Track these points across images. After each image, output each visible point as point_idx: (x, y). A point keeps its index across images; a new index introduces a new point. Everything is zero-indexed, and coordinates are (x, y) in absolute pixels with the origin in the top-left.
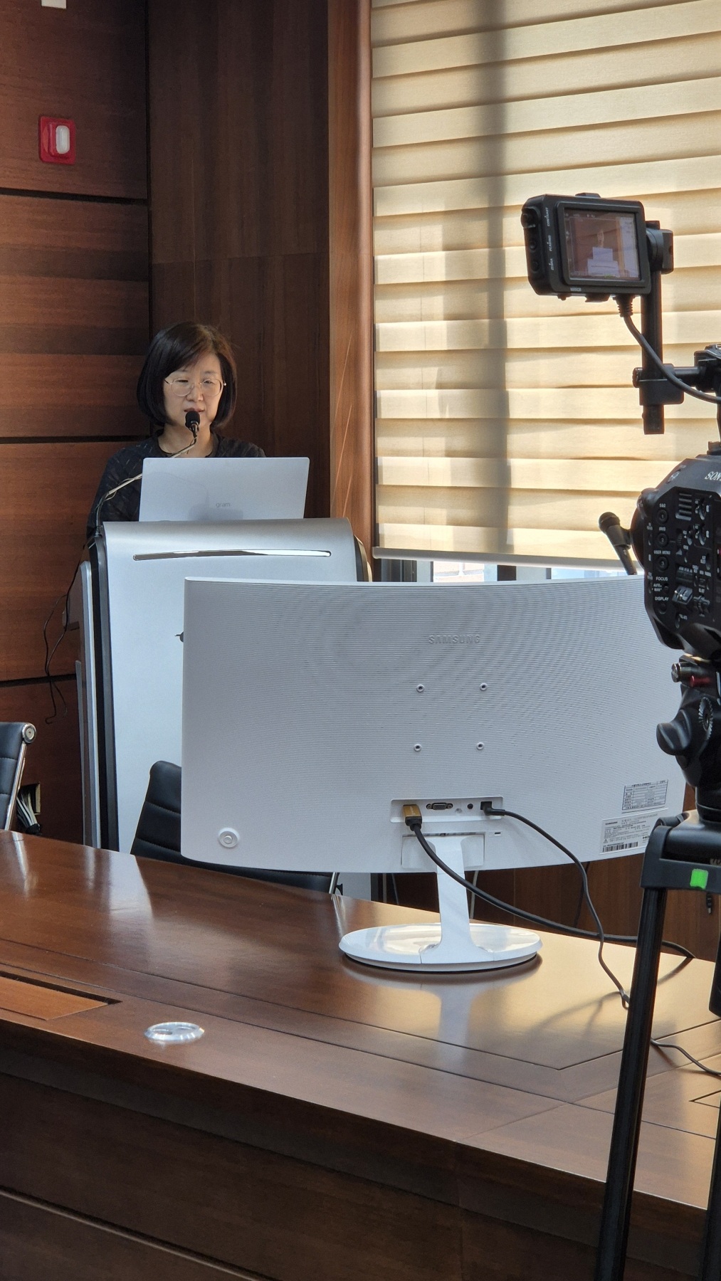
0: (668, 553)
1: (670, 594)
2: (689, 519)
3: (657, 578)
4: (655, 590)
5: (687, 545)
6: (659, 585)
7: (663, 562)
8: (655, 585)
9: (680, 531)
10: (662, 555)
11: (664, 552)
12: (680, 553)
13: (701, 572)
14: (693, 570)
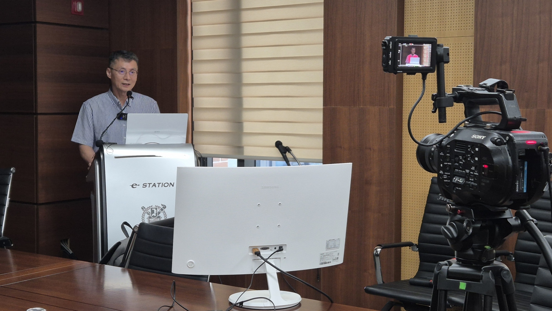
0: (450, 164)
1: (451, 179)
2: (464, 152)
3: (445, 173)
4: (444, 177)
5: (462, 162)
6: (446, 176)
7: (448, 168)
8: (444, 176)
9: (458, 156)
10: (448, 165)
11: (448, 164)
12: (457, 164)
13: (471, 173)
14: (466, 171)
